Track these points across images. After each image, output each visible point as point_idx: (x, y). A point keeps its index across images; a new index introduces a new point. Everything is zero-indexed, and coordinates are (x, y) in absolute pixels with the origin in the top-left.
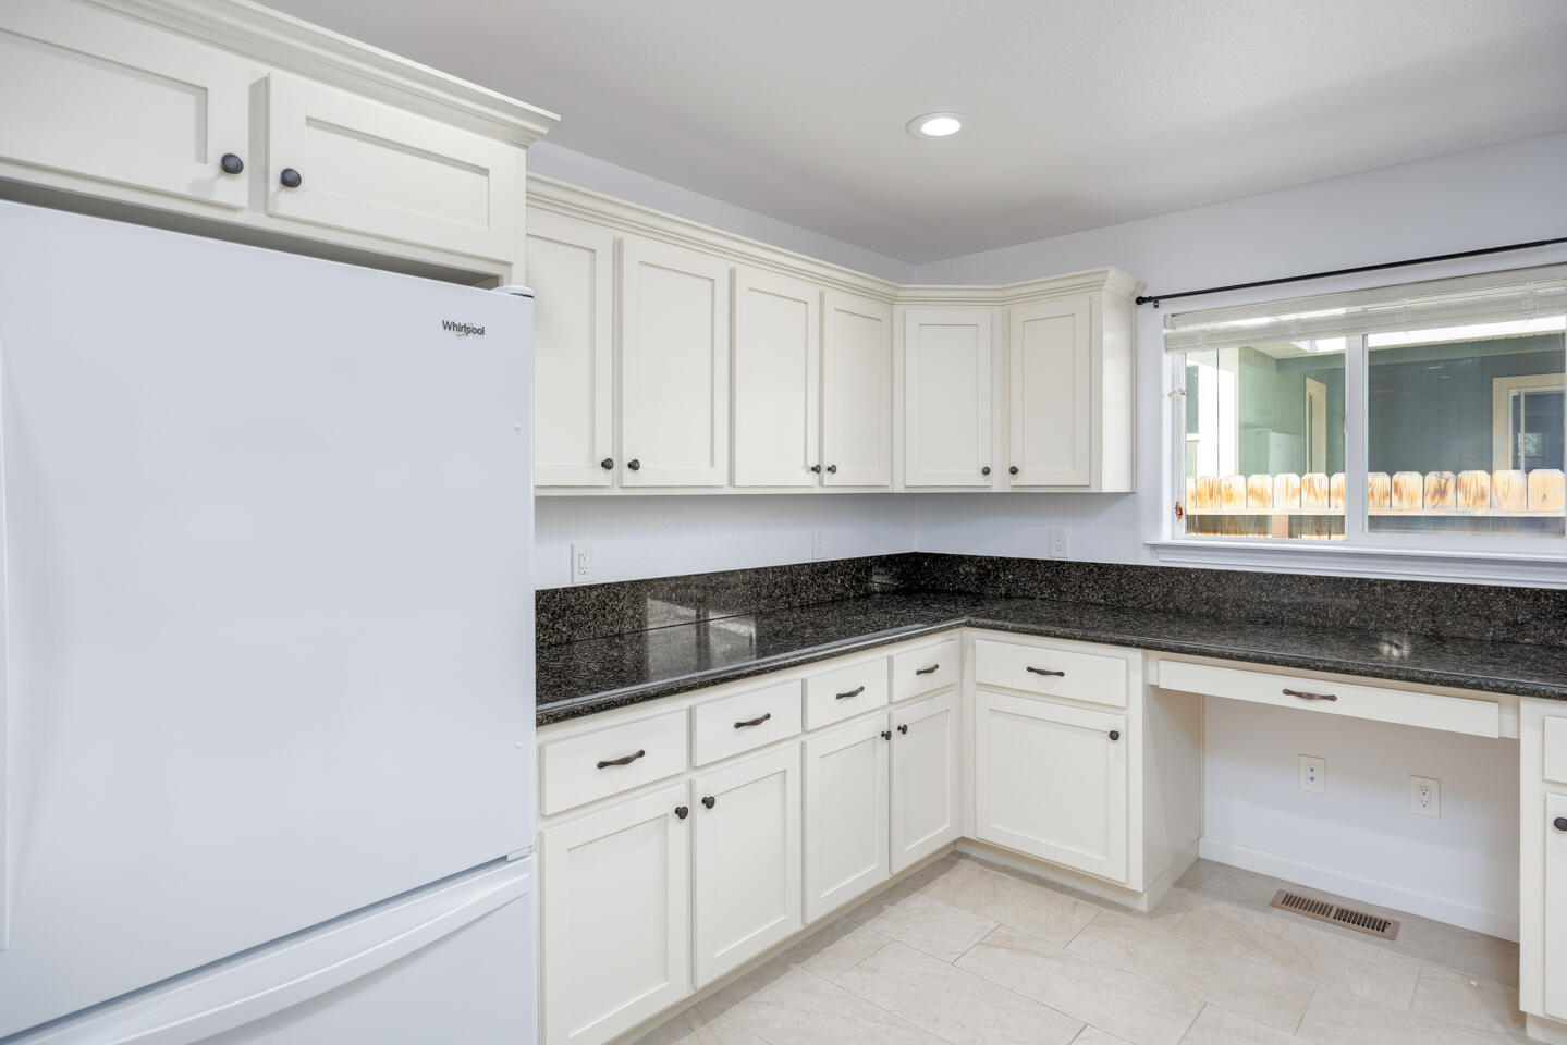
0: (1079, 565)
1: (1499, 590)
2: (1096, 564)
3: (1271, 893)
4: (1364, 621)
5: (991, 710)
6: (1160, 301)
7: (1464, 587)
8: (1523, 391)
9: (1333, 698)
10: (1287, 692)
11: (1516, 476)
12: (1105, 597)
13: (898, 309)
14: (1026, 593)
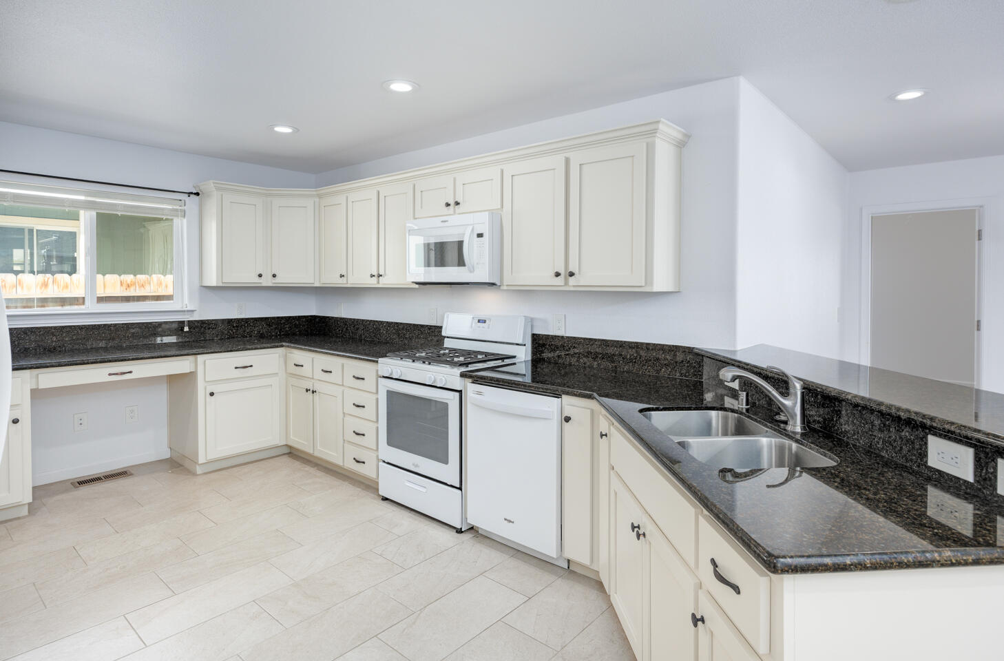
9: (130, 372)
10: (110, 374)
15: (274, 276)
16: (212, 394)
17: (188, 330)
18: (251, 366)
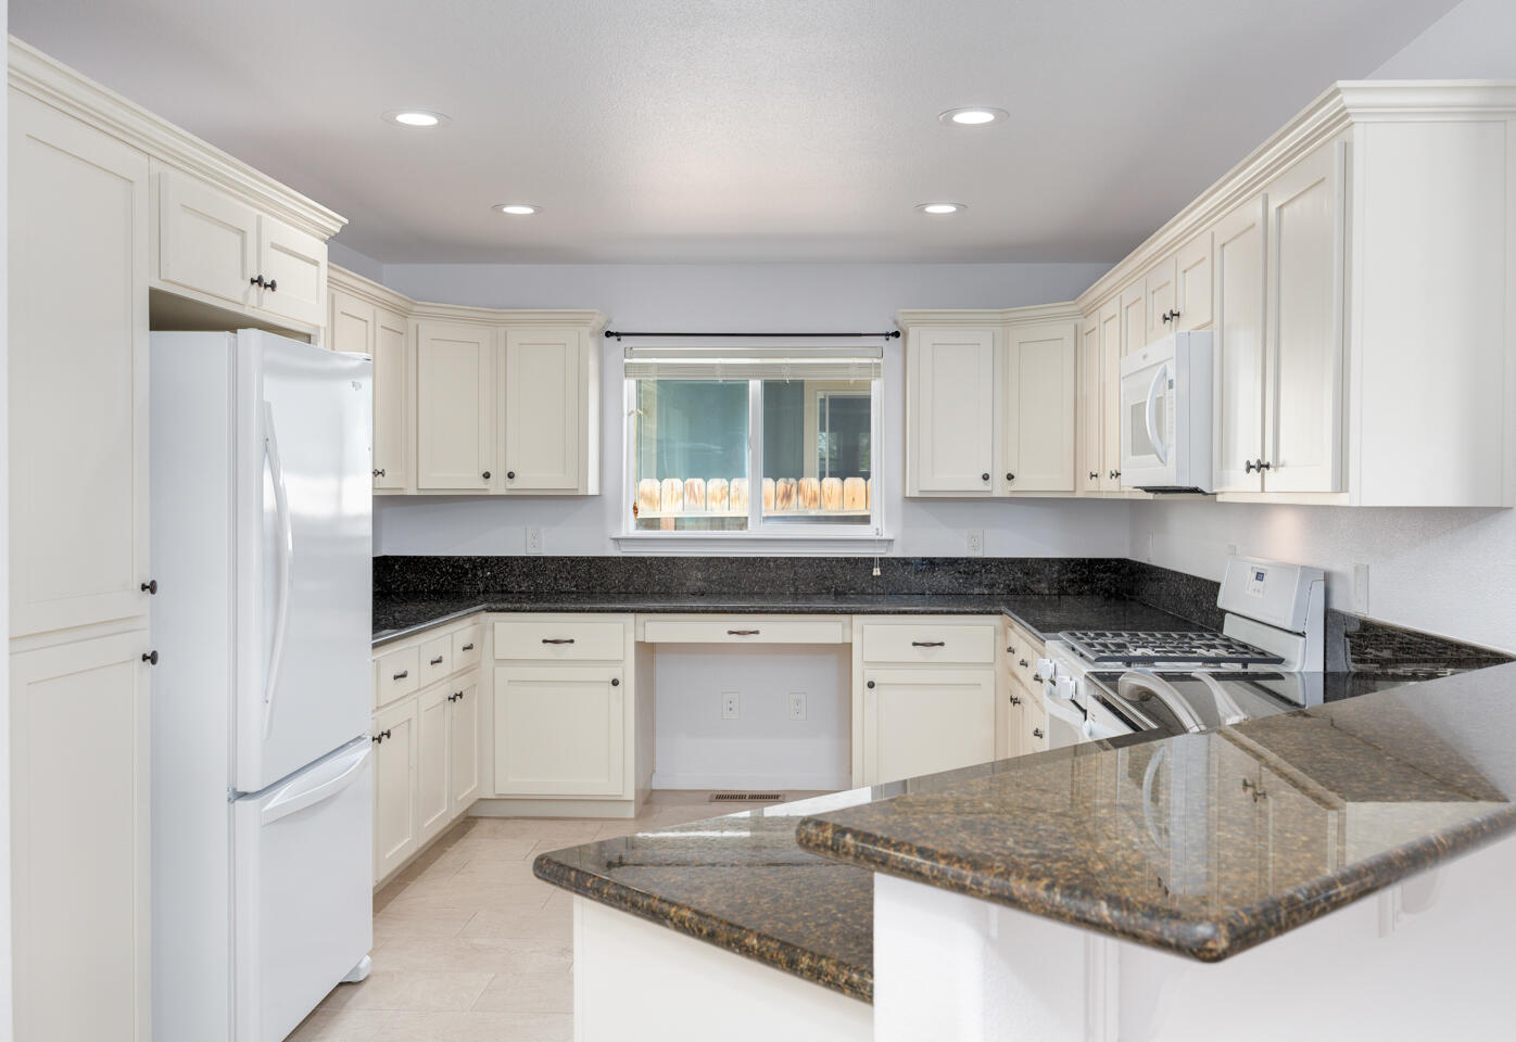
0: (553, 559)
1: (838, 560)
2: (569, 557)
3: (707, 796)
4: (763, 587)
5: (510, 681)
6: (622, 337)
7: (819, 559)
8: (829, 393)
9: (756, 632)
10: (731, 633)
11: (836, 481)
12: (576, 586)
13: (412, 322)
14: (505, 588)
15: (1010, 477)
16: (871, 685)
17: (879, 573)
18: (941, 644)
